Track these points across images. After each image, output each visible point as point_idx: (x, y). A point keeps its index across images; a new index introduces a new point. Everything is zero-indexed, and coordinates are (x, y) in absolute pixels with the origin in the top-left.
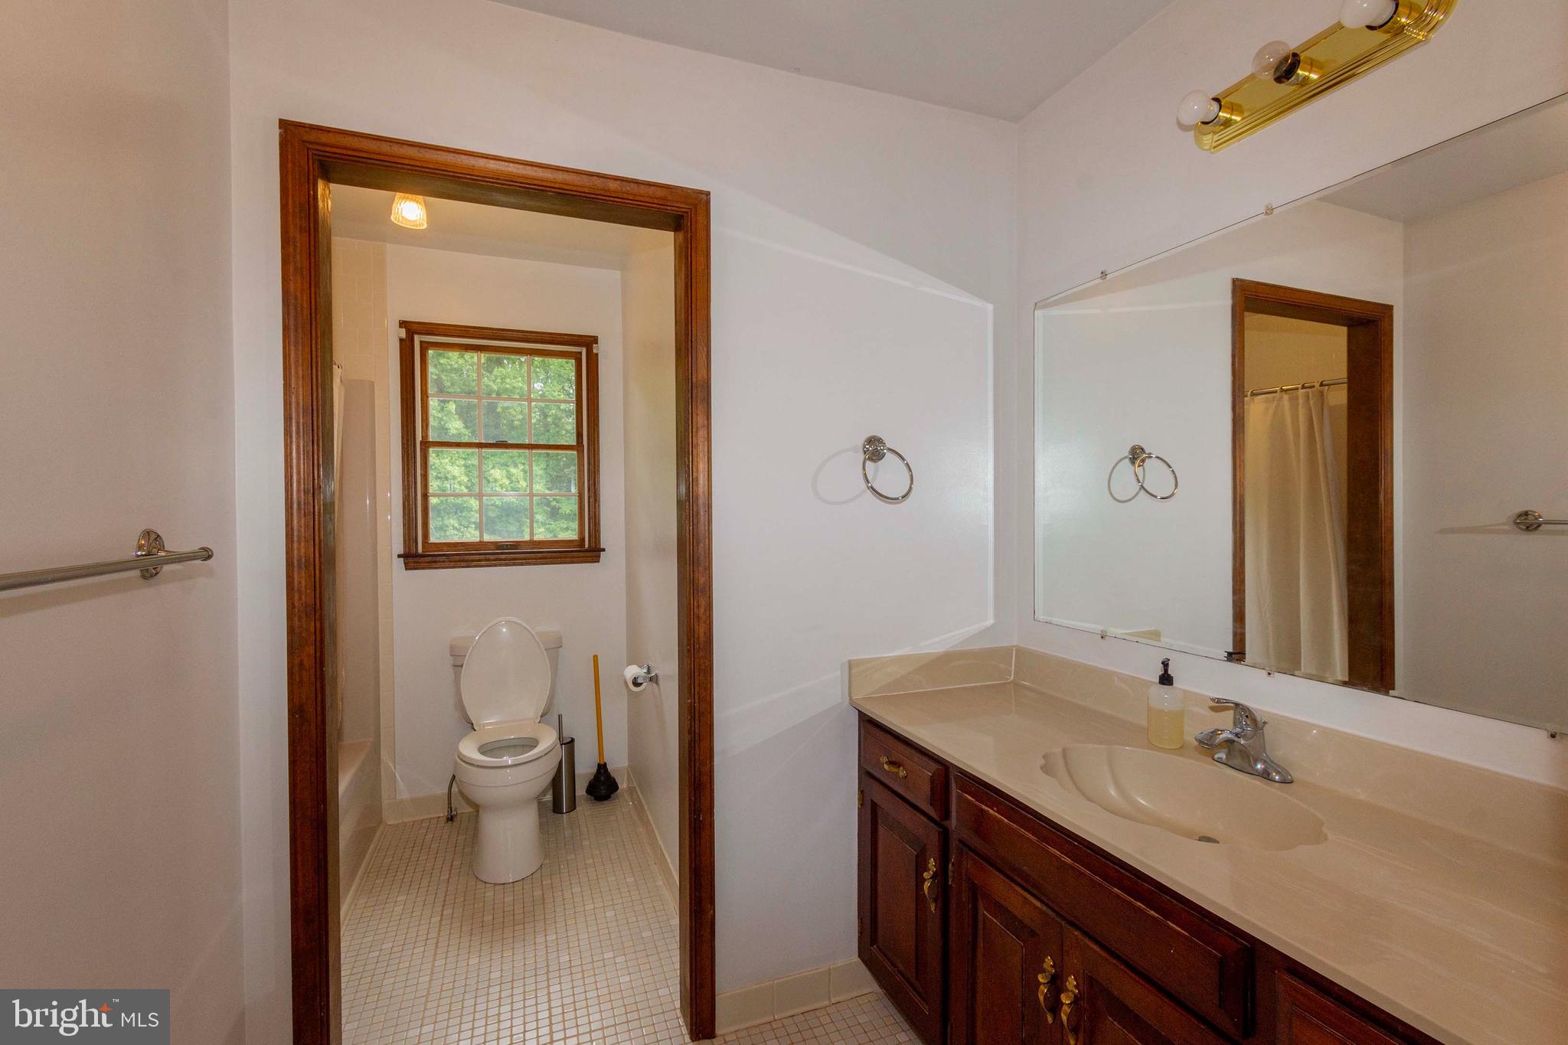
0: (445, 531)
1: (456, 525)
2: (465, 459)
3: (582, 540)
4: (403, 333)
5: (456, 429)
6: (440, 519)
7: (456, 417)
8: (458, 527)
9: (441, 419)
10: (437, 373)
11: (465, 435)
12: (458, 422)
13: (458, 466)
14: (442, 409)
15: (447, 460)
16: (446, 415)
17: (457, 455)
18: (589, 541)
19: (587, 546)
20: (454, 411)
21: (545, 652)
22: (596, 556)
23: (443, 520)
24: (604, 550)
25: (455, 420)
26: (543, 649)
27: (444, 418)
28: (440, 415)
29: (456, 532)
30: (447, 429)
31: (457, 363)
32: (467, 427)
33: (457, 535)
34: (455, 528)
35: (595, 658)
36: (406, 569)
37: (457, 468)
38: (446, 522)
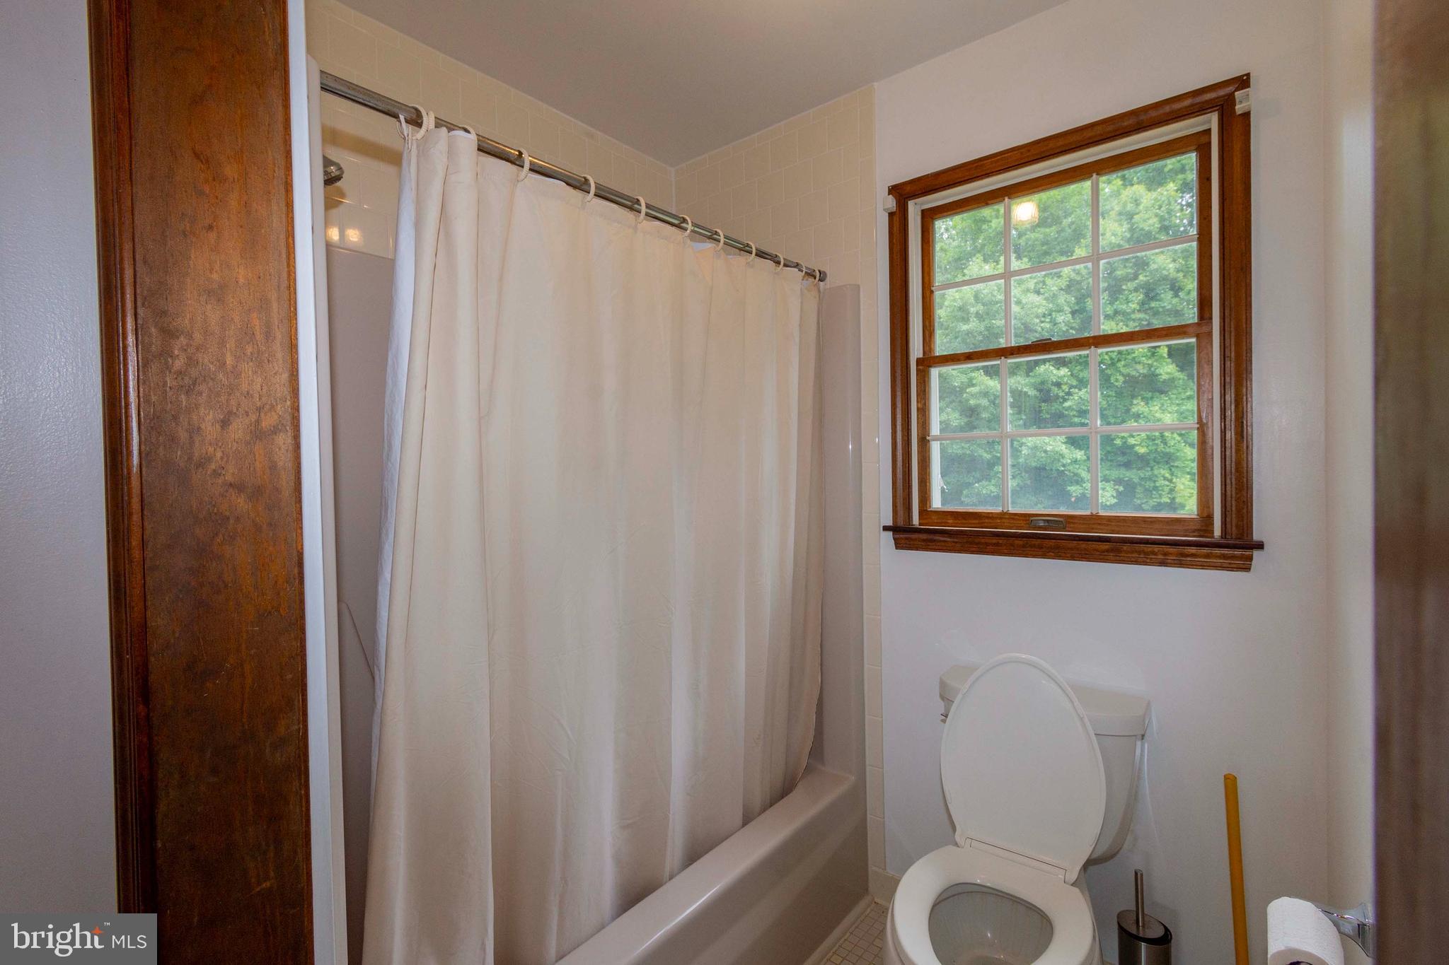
0: (1155, 481)
1: (1167, 475)
2: (1178, 405)
3: (1207, 519)
4: (891, 203)
5: (1168, 373)
6: (1149, 469)
7: (1169, 360)
8: (1170, 477)
9: (1150, 366)
10: (1148, 318)
11: (1180, 379)
12: (1171, 366)
13: (1170, 413)
14: (1153, 354)
15: (1157, 408)
16: (1156, 361)
17: (1169, 402)
18: (1224, 523)
19: (1217, 532)
20: (1166, 355)
21: (1094, 738)
22: (1242, 558)
23: (1152, 470)
24: (1260, 546)
25: (1167, 364)
26: (1092, 733)
27: (1155, 364)
28: (1150, 362)
29: (1167, 483)
30: (1157, 375)
31: (1170, 303)
32: (1182, 369)
33: (1168, 486)
34: (1165, 479)
35: (1231, 784)
36: (896, 549)
37: (1169, 415)
38: (1156, 472)
